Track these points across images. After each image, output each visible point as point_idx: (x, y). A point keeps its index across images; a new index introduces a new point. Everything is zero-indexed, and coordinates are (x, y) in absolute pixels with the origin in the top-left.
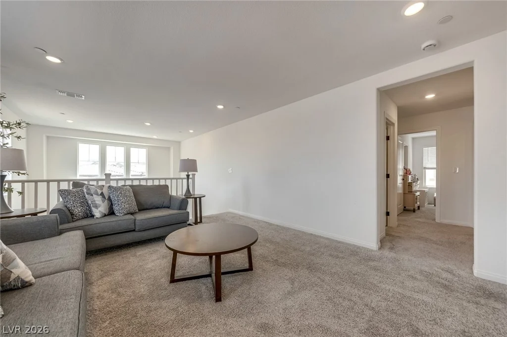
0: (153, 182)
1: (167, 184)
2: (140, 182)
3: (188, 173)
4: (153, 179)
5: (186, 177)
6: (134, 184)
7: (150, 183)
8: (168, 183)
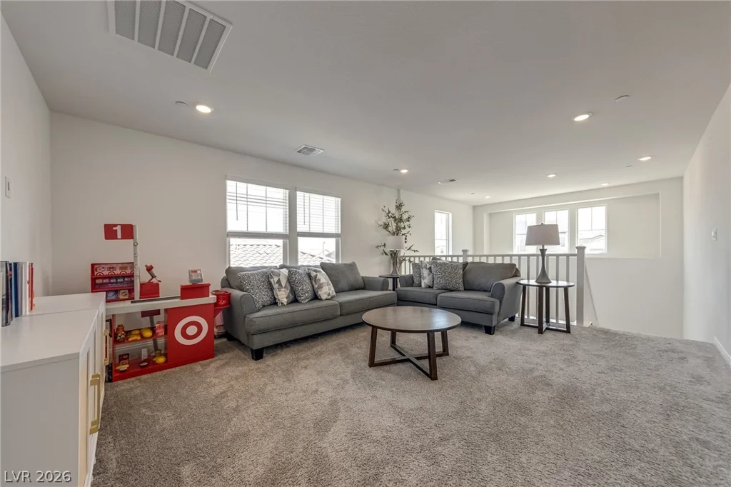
0: (495, 260)
1: (513, 262)
2: (480, 259)
3: (543, 246)
4: (495, 256)
5: (540, 253)
6: (475, 261)
7: (491, 261)
8: (515, 261)
